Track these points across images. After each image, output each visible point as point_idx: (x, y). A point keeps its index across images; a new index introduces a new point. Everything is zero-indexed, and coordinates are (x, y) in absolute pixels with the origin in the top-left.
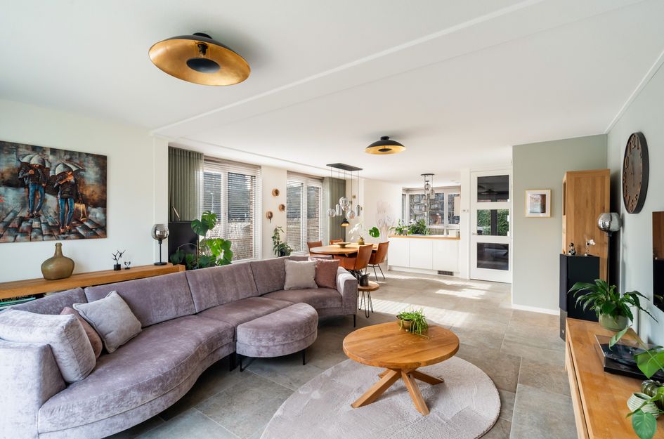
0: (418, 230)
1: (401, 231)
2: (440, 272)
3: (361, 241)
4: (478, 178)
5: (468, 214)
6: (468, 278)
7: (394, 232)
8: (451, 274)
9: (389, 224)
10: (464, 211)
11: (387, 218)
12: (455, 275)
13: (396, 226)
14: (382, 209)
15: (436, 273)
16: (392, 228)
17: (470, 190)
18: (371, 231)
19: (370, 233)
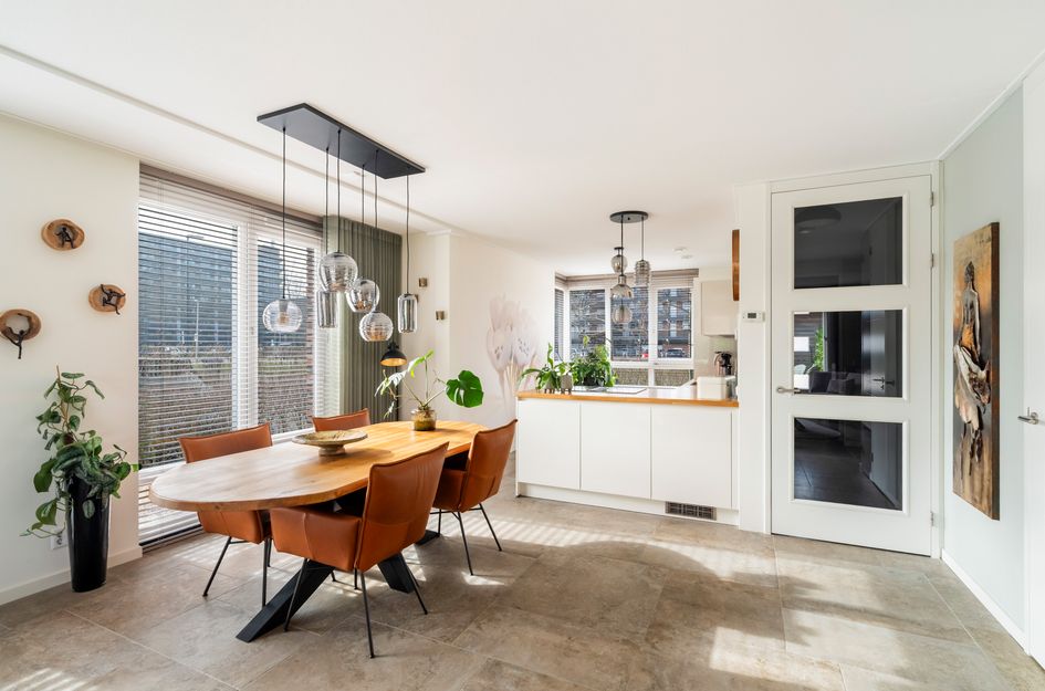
0: (591, 376)
1: (553, 382)
2: (673, 508)
3: (422, 418)
4: (796, 209)
5: (764, 326)
6: (765, 530)
7: (533, 381)
8: (707, 512)
9: (523, 358)
10: (752, 316)
11: (517, 345)
12: (721, 519)
13: (541, 364)
14: (503, 321)
15: (662, 511)
16: (529, 371)
17: (771, 251)
18: (453, 385)
19: (450, 393)
